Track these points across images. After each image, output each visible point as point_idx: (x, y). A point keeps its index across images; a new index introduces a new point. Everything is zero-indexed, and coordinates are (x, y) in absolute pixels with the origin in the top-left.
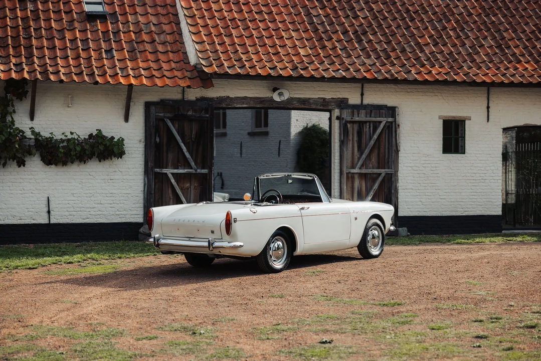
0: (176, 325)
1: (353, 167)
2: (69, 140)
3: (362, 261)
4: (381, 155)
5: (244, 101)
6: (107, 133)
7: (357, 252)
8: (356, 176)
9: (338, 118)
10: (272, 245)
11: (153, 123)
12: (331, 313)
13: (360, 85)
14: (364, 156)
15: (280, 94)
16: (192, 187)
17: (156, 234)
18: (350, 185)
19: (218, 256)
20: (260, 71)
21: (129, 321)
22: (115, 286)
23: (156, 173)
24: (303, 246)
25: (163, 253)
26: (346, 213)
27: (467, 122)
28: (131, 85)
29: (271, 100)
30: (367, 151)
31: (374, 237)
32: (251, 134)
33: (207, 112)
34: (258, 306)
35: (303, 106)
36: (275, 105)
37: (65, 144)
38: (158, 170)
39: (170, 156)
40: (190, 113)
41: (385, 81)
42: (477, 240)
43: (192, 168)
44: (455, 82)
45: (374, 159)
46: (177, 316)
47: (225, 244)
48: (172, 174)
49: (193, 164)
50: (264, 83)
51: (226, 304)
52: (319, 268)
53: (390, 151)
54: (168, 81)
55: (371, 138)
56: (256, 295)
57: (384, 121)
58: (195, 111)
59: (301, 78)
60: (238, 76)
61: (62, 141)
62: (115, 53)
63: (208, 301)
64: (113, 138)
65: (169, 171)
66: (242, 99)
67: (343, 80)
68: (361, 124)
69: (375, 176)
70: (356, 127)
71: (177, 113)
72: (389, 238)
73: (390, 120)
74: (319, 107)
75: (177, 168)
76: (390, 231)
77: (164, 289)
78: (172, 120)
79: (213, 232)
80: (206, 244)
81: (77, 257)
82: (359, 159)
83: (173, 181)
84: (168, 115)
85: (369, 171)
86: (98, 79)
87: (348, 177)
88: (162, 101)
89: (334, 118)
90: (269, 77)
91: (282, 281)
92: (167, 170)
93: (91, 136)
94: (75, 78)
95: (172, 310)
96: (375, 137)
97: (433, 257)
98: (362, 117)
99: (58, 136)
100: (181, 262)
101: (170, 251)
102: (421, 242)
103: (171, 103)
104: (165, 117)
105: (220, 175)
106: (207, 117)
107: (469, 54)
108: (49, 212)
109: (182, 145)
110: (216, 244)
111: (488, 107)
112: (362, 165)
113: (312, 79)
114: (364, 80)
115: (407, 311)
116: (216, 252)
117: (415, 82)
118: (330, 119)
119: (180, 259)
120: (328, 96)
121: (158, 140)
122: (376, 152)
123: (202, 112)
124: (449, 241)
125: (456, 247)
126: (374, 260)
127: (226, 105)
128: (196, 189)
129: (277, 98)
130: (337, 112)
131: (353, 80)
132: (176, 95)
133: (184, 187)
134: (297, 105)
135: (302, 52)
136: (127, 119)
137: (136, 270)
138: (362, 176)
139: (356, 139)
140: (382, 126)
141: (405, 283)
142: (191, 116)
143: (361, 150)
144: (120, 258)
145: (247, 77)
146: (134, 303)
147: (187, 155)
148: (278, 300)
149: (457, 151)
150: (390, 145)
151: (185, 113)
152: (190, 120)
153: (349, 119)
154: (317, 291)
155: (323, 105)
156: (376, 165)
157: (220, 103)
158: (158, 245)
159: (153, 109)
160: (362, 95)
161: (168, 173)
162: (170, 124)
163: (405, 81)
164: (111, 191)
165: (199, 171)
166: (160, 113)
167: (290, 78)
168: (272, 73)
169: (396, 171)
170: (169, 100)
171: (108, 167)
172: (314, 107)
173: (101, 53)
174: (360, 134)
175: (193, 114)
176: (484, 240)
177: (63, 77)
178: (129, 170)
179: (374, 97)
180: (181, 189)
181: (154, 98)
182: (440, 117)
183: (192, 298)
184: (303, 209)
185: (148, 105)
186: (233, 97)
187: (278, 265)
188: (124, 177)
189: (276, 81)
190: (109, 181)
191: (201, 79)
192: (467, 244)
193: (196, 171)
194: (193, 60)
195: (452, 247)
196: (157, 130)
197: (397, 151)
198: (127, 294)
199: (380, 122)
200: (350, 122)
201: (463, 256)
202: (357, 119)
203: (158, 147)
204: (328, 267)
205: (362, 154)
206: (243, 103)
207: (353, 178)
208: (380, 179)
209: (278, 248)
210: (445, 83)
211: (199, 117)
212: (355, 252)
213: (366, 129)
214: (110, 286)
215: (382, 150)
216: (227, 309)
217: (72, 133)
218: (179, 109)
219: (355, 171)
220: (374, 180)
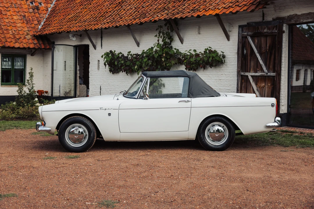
5: (308, 16)
11: (240, 40)
16: (266, 86)
23: (242, 76)
28: (216, 15)
33: (277, 29)
38: (242, 73)
39: (252, 64)
40: (265, 31)
43: (264, 72)
48: (252, 76)
49: (264, 69)
58: (269, 29)
65: (249, 75)
66: (307, 15)
71: (256, 32)
75: (256, 72)
78: (252, 37)
83: (252, 81)
84: (250, 33)
86: (199, 14)
88: (248, 24)
92: (248, 73)
94: (188, 15)
103: (254, 24)
104: (248, 35)
106: (276, 33)
109: (258, 55)
121: (245, 52)
123: (274, 29)
127: (295, 21)
128: (269, 88)
132: (259, 18)
133: (261, 86)
136: (229, 39)
142: (265, 32)
147: (261, 62)
151: (262, 31)
152: (266, 36)
157: (290, 21)
159: (240, 30)
161: (249, 76)
162: (251, 40)
164: (220, 88)
165: (269, 74)
166: (245, 32)
171: (218, 71)
175: (268, 31)
177: (182, 16)
178: (230, 74)
186: (300, 14)
188: (227, 78)
190: (219, 81)
193: (267, 74)
203: (245, 57)
206: (308, 18)
211: (270, 33)
218: (258, 28)
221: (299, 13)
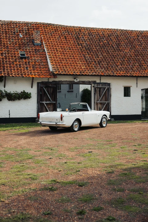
0: (46, 147)
1: (98, 101)
2: (15, 93)
3: (101, 128)
6: (26, 91)
7: (99, 126)
8: (99, 103)
9: (93, 87)
10: (74, 124)
12: (92, 144)
13: (100, 77)
14: (101, 98)
15: (77, 80)
16: (51, 107)
17: (40, 120)
18: (97, 106)
19: (59, 127)
20: (70, 73)
21: (33, 146)
22: (29, 136)
23: (41, 103)
24: (84, 124)
25: (43, 126)
26: (96, 114)
27: (131, 87)
28: (33, 78)
29: (74, 81)
30: (102, 96)
31: (104, 121)
32: (68, 92)
33: (55, 85)
34: (70, 142)
35: (83, 83)
36: (75, 83)
37: (14, 95)
38: (41, 102)
39: (45, 98)
40: (50, 85)
41: (107, 76)
42: (134, 122)
44: (127, 76)
45: (104, 98)
46: (47, 144)
47: (61, 124)
48: (45, 103)
49: (51, 100)
50: (72, 76)
51: (61, 141)
52: (88, 130)
54: (44, 76)
55: (103, 93)
56: (70, 138)
57: (107, 87)
58: (52, 85)
59: (83, 75)
60: (64, 75)
61: (13, 94)
62: (28, 68)
63: (56, 140)
64: (28, 93)
65: (44, 102)
66: (65, 81)
67: (95, 75)
68: (100, 88)
69: (104, 103)
70: (99, 89)
72: (108, 121)
73: (109, 87)
74: (88, 83)
75: (47, 101)
76: (109, 119)
77: (43, 137)
78: (45, 87)
79: (57, 120)
80: (55, 124)
81: (18, 127)
82: (100, 98)
83: (45, 105)
84: (44, 86)
85: (102, 102)
86: (24, 76)
87: (96, 104)
88: (42, 82)
89: (92, 87)
90: (73, 75)
91: (77, 134)
93: (22, 92)
94: (17, 75)
95: (45, 143)
96: (104, 92)
97: (121, 127)
98: (100, 86)
99: (12, 92)
100: (48, 129)
101: (45, 126)
102: (118, 123)
105: (59, 103)
106: (55, 87)
107: (131, 68)
108: (9, 114)
109: (48, 95)
110: (58, 124)
111: (137, 83)
112: (100, 100)
113: (86, 75)
114: (101, 76)
115: (114, 143)
116: (58, 126)
117: (116, 76)
118: (91, 87)
119: (48, 128)
120: (90, 80)
121: (41, 93)
122: (104, 96)
124: (126, 122)
125: (128, 124)
126: (104, 128)
129: (75, 81)
130: (93, 85)
131: (98, 75)
132: (46, 80)
134: (81, 83)
135: (83, 67)
136: (32, 87)
137: (35, 131)
138: (101, 103)
139: (98, 92)
140: (106, 89)
141: (113, 135)
143: (100, 96)
144: (30, 128)
145: (67, 75)
146: (34, 141)
147: (50, 97)
148: (76, 140)
149: (128, 96)
150: (109, 94)
152: (50, 87)
153: (97, 87)
154: (88, 137)
155: (89, 83)
156: (105, 100)
157: (59, 82)
158: (41, 124)
159: (39, 84)
160: (100, 80)
162: (44, 89)
163: (113, 76)
164: (27, 108)
165: (53, 102)
166: (42, 85)
167: (79, 75)
168: (74, 74)
169: (110, 102)
170: (44, 82)
171: (26, 101)
172: (86, 83)
173: (24, 68)
174: (100, 91)
176: (136, 122)
177: (14, 75)
178: (33, 102)
179: (104, 80)
180: (48, 107)
181: (40, 81)
182: (123, 86)
183: (51, 139)
184: (83, 113)
185: (38, 83)
187: (76, 129)
188: (31, 104)
189: (75, 76)
190: (27, 105)
191: (54, 76)
192: (131, 123)
194: (51, 70)
195: (127, 124)
196: (41, 90)
197: (111, 96)
198: (32, 138)
199: (106, 88)
200: (97, 88)
201: (130, 127)
202: (99, 87)
203: (41, 95)
204: (91, 130)
205: (100, 97)
207: (98, 104)
208: (106, 104)
209: (76, 125)
210: (124, 76)
212: (99, 125)
213: (102, 90)
214: (27, 136)
215: (106, 96)
216: (61, 142)
217: (16, 91)
218: (47, 84)
219: (99, 102)
220: (104, 105)
221: (62, 80)
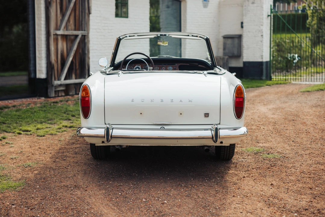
1: (58, 28)
4: (77, 18)
8: (59, 38)
14: (66, 18)
18: (55, 46)
30: (68, 14)
45: (72, 21)
53: (83, 14)
69: (73, 37)
80: (209, 133)
82: (62, 21)
85: (69, 33)
87: (54, 39)
112: (64, 27)
116: (218, 143)
122: (73, 15)
138: (65, 37)
139: (58, 0)
143: (63, 12)
150: (83, 8)
156: (74, 27)
169: (88, 33)
197: (89, 14)
205: (63, 15)
207: (57, 40)
208: (78, 40)
219: (60, 32)
220: (73, 41)
